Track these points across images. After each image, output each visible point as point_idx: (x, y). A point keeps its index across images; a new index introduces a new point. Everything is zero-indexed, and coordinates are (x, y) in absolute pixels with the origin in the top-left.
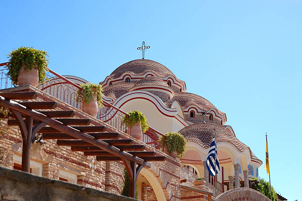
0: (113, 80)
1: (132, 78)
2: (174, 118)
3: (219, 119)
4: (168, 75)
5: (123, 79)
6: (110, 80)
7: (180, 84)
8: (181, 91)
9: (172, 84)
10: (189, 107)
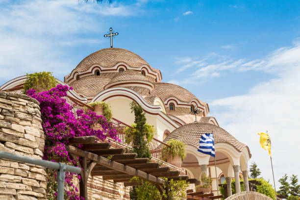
0: (80, 73)
1: (102, 71)
2: (158, 116)
3: (201, 110)
4: (141, 64)
5: (91, 72)
6: (76, 74)
7: (154, 74)
8: (156, 81)
9: (147, 74)
10: (168, 100)
